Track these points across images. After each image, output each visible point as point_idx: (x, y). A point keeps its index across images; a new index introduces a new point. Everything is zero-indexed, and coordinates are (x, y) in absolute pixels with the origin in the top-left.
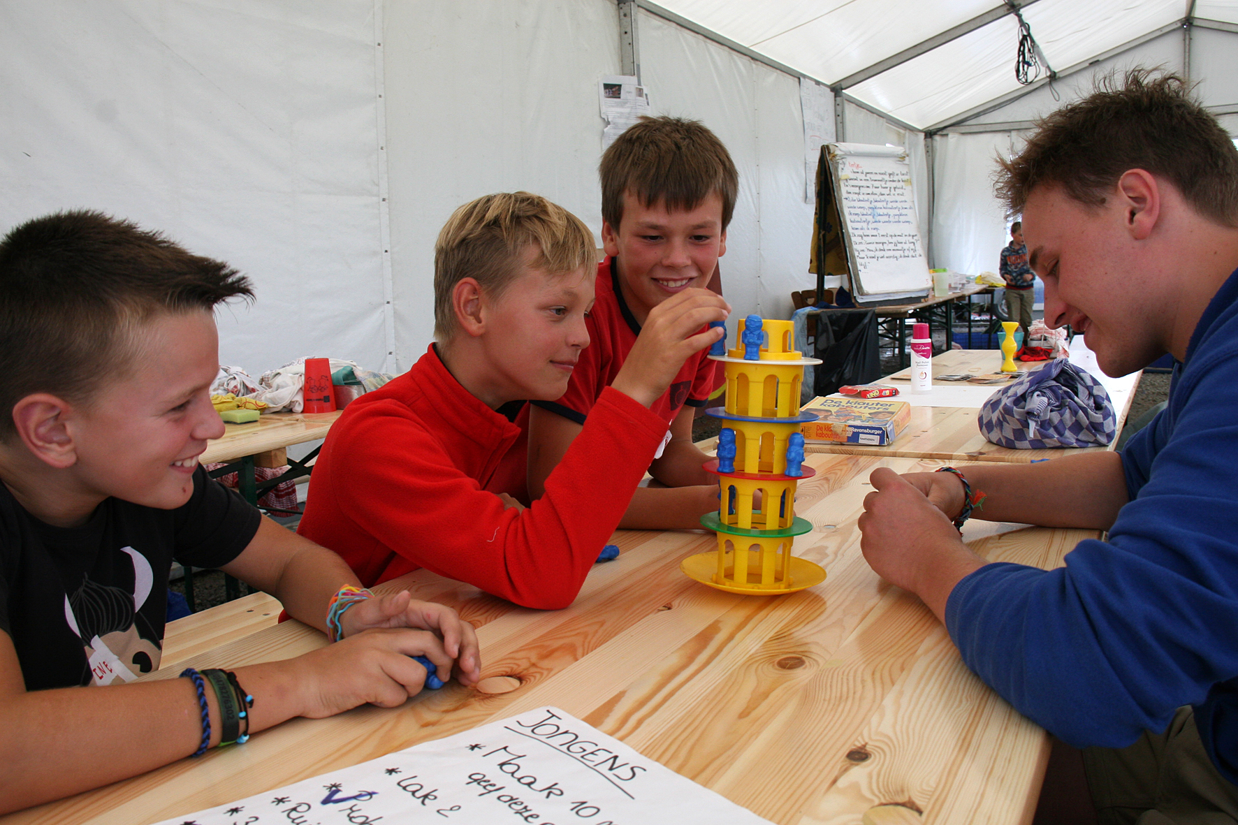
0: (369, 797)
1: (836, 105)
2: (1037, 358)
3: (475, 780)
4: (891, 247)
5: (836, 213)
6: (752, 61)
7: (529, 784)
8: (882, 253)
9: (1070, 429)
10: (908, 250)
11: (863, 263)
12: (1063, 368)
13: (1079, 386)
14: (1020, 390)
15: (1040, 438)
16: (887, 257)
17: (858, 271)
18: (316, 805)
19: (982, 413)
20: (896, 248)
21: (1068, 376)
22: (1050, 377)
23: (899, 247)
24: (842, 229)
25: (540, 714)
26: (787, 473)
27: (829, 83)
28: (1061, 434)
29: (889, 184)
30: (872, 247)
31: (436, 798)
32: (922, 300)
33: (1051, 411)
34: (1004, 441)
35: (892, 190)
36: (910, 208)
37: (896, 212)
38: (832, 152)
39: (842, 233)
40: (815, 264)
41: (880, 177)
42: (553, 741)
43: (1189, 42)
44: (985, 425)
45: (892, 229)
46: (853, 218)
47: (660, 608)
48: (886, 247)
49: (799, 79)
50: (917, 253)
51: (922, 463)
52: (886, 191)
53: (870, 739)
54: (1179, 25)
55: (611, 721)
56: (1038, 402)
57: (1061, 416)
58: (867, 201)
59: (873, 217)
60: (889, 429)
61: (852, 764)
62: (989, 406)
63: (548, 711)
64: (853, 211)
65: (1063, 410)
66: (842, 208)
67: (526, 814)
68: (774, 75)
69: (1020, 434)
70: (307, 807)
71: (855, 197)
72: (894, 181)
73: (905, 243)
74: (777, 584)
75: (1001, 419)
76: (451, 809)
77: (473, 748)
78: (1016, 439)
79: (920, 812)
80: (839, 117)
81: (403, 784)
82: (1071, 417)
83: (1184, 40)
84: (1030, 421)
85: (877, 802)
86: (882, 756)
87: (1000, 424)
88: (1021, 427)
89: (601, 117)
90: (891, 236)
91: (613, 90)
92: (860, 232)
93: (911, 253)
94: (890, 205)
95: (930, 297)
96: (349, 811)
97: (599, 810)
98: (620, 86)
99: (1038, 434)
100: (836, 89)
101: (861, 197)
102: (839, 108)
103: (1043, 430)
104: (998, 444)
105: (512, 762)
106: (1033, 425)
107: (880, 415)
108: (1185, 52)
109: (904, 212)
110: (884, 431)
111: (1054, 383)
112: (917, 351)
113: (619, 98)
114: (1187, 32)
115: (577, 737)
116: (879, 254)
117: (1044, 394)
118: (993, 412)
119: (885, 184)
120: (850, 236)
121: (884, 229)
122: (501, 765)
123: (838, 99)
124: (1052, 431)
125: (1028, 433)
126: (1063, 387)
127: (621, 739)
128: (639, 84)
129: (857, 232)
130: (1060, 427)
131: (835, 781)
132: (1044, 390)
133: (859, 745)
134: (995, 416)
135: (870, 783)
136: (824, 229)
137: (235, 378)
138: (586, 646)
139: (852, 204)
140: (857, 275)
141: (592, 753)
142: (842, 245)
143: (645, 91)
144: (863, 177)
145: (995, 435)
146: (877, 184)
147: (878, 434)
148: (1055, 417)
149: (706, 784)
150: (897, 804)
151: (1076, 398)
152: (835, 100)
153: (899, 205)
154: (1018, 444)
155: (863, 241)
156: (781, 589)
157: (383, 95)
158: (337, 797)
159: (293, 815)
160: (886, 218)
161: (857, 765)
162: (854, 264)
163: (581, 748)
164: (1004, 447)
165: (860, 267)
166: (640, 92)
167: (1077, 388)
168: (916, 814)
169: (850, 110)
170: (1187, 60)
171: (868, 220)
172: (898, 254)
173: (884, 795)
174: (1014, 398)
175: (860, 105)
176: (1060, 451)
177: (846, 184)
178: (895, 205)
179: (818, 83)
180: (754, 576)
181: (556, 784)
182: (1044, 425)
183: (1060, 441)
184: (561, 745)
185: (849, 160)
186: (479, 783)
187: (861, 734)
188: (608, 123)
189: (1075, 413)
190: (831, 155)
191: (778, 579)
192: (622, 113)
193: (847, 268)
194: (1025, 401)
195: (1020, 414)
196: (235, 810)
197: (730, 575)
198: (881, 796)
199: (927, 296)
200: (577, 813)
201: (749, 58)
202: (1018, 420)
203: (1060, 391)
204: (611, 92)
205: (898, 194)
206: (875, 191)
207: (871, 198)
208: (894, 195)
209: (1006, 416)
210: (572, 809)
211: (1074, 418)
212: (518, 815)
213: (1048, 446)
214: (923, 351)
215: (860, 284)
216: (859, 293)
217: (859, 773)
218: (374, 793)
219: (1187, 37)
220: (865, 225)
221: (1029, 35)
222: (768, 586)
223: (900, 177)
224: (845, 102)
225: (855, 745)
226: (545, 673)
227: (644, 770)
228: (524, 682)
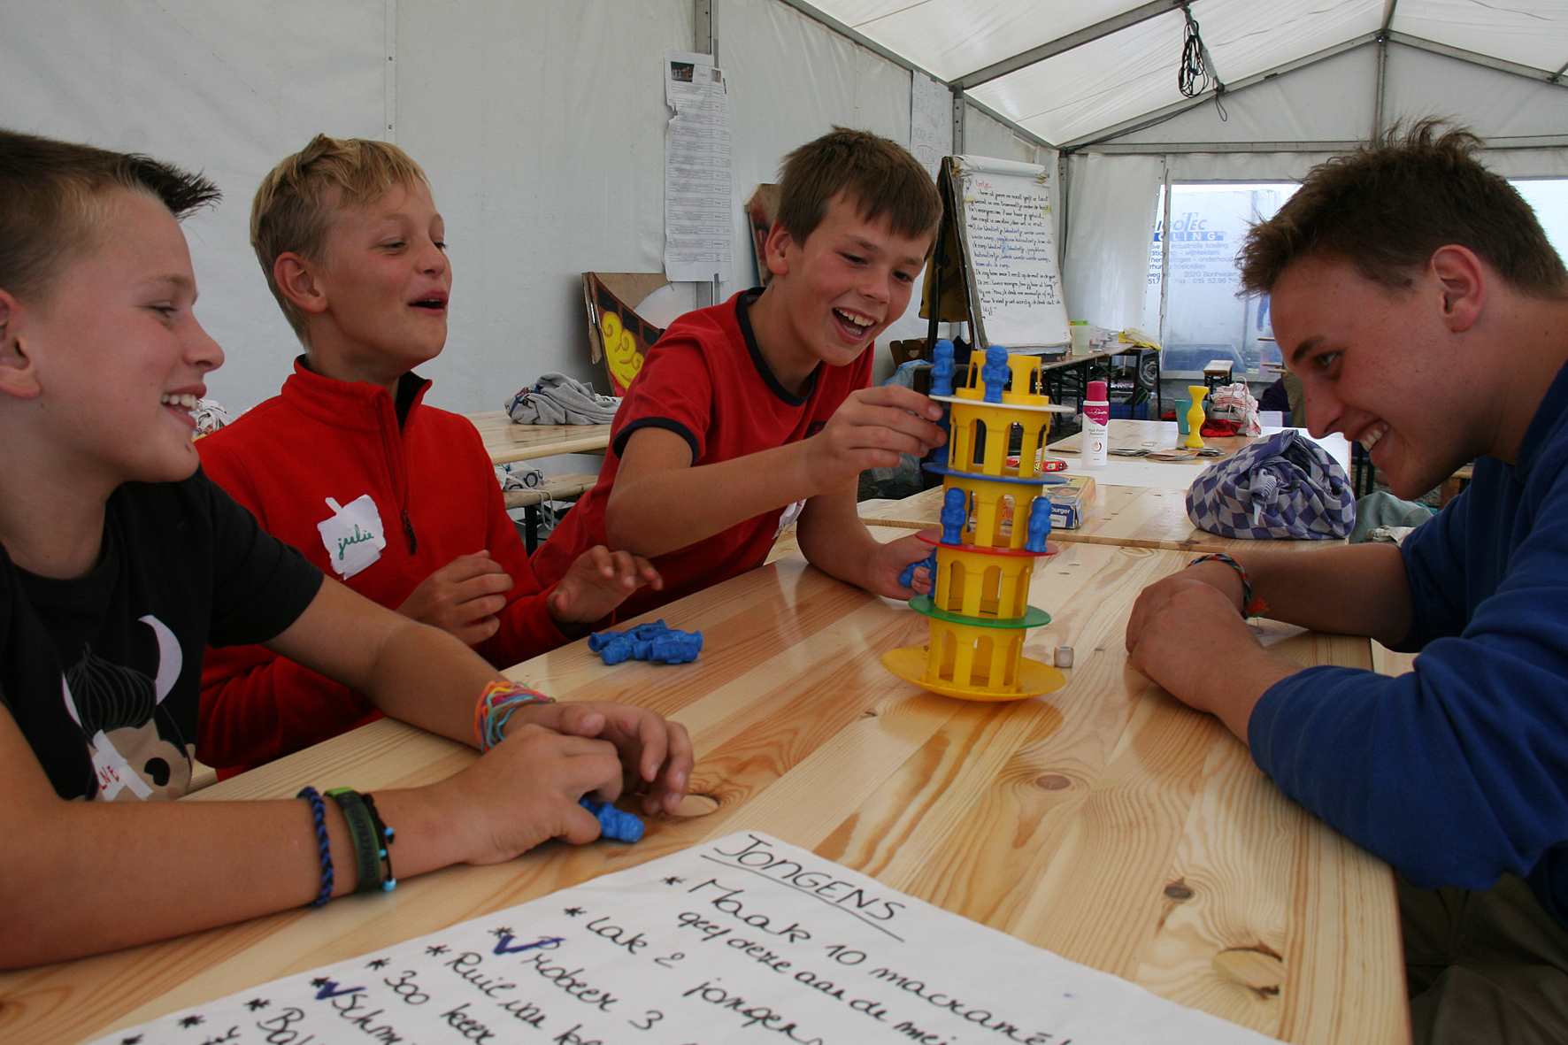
0: (554, 945)
1: (955, 108)
2: (1221, 434)
3: (689, 922)
4: (1024, 290)
5: (957, 244)
6: (855, 46)
7: (762, 925)
8: (1011, 297)
9: (1300, 516)
10: (1044, 294)
11: (988, 308)
12: (1293, 442)
13: (1312, 465)
14: (1243, 467)
15: (1265, 526)
16: (1018, 303)
17: (981, 318)
18: (488, 955)
19: (1192, 493)
20: (1029, 291)
21: (1297, 452)
22: (1277, 451)
23: (1033, 290)
24: (963, 264)
25: (740, 841)
26: (1028, 548)
27: (947, 80)
28: (1290, 523)
29: (1024, 211)
30: (1000, 288)
31: (645, 944)
32: (1059, 358)
33: (1280, 493)
34: (1220, 528)
35: (1028, 218)
36: (1049, 242)
37: (1031, 246)
38: (955, 166)
39: (964, 269)
40: (927, 306)
41: (1013, 201)
42: (772, 872)
43: (1385, 60)
44: (1194, 507)
45: (1025, 267)
46: (979, 250)
47: (864, 715)
48: (1017, 289)
49: (912, 72)
50: (1055, 299)
51: (1122, 551)
52: (1020, 219)
53: (1186, 872)
54: (1374, 38)
55: (854, 850)
56: (1266, 482)
57: (1292, 500)
58: (996, 230)
59: (1003, 251)
60: (1078, 508)
61: (1175, 903)
62: (1201, 484)
63: (751, 836)
64: (978, 242)
65: (1294, 493)
66: (965, 237)
67: (773, 962)
68: (881, 65)
69: (1242, 520)
70: (476, 959)
71: (982, 224)
72: (1030, 207)
73: (1041, 286)
74: (1006, 688)
75: (1218, 501)
76: (673, 957)
77: (671, 881)
78: (1236, 526)
79: (1279, 958)
80: (958, 123)
81: (597, 927)
82: (1303, 502)
83: (1379, 57)
84: (1255, 505)
85: (1222, 947)
86: (1209, 894)
87: (1216, 507)
88: (1243, 512)
89: (666, 104)
90: (1024, 276)
91: (683, 71)
92: (986, 269)
93: (1048, 299)
94: (1024, 237)
95: (1067, 355)
96: (535, 963)
97: (864, 957)
98: (693, 65)
99: (1264, 522)
100: (956, 88)
101: (989, 225)
102: (958, 113)
103: (1269, 516)
104: (1213, 531)
105: (729, 898)
106: (1258, 510)
107: (1062, 491)
108: (1379, 72)
109: (1041, 246)
110: (1072, 511)
111: (1282, 459)
112: (1091, 416)
113: (691, 81)
114: (1383, 48)
115: (800, 868)
116: (1009, 297)
117: (1270, 472)
118: (1206, 493)
119: (1020, 210)
120: (973, 273)
121: (1017, 266)
122: (717, 902)
123: (957, 100)
124: (1279, 518)
125: (1253, 519)
126: (1293, 465)
127: (873, 875)
128: (717, 66)
129: (982, 269)
130: (1290, 514)
131: (1162, 923)
132: (1271, 468)
133: (1175, 880)
134: (1209, 498)
135: (1205, 923)
136: (940, 264)
138: (785, 758)
139: (978, 233)
140: (980, 323)
141: (828, 887)
142: (964, 284)
143: (723, 76)
144: (992, 200)
145: (1208, 522)
146: (1009, 209)
147: (1064, 514)
148: (1285, 501)
149: (1004, 927)
150: (1247, 949)
151: (1309, 479)
152: (954, 102)
153: (1034, 237)
154: (1238, 532)
155: (988, 280)
156: (1011, 694)
157: (394, 58)
158: (512, 944)
159: (461, 967)
160: (1018, 253)
161: (1181, 903)
162: (978, 309)
163: (811, 880)
164: (1220, 536)
165: (984, 313)
166: (717, 76)
167: (1309, 467)
168: (1275, 961)
169: (971, 114)
170: (1381, 82)
171: (996, 254)
172: (1031, 298)
173: (1228, 938)
174: (1236, 475)
175: (984, 110)
176: (1288, 543)
177: (972, 207)
178: (1030, 237)
179: (934, 79)
180: (979, 678)
181: (796, 925)
182: (1271, 510)
183: (1289, 531)
184: (785, 877)
185: (977, 178)
186: (695, 925)
187: (1172, 867)
188: (675, 113)
189: (1307, 497)
190: (955, 170)
191: (1008, 681)
192: (692, 101)
193: (967, 313)
194: (1249, 480)
195: (1243, 495)
196: (378, 963)
197: (947, 675)
198: (1224, 939)
199: (1064, 354)
200: (838, 958)
201: (853, 43)
202: (1239, 502)
203: (1290, 470)
204: (680, 74)
205: (1035, 224)
206: (1007, 218)
207: (1002, 226)
208: (1029, 224)
209: (1226, 497)
210: (831, 955)
211: (1307, 504)
212: (763, 964)
213: (1274, 536)
214: (1099, 416)
215: (984, 334)
216: (981, 345)
217: (1184, 913)
218: (561, 939)
219: (1382, 53)
220: (992, 260)
221: (1197, 36)
222: (994, 690)
223: (1038, 203)
224: (967, 105)
225: (1170, 880)
226: (746, 792)
227: (903, 907)
228: (722, 803)
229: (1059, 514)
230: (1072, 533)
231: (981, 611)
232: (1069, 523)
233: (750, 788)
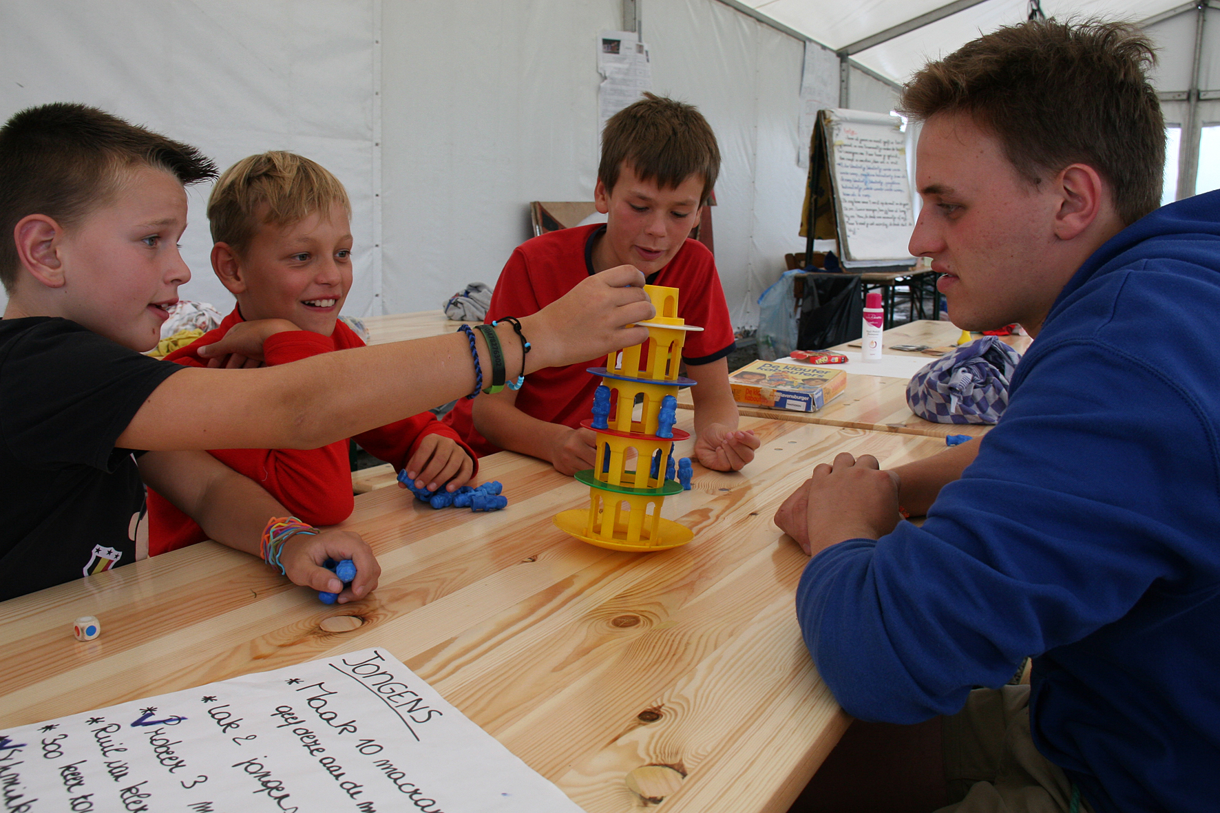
0: (178, 721)
1: (842, 70)
3: (281, 712)
4: (882, 214)
5: (828, 178)
6: (757, 23)
7: (328, 720)
8: (871, 221)
9: (993, 406)
10: (899, 218)
11: (853, 229)
12: (992, 346)
13: (1006, 365)
14: (946, 365)
15: (961, 413)
16: (877, 225)
17: (846, 237)
18: (126, 726)
19: (911, 385)
20: (886, 216)
21: (996, 354)
22: (978, 353)
23: (890, 214)
24: (833, 194)
25: (368, 654)
26: (658, 435)
27: (835, 48)
28: (983, 411)
29: (883, 152)
30: (862, 214)
31: (238, 726)
32: (910, 269)
33: (975, 387)
34: (927, 414)
35: (886, 158)
36: (903, 177)
37: (889, 180)
38: (827, 117)
39: (833, 198)
40: (805, 227)
41: (874, 145)
42: (369, 682)
43: (1203, 24)
44: (912, 398)
45: (884, 196)
46: (845, 184)
47: (526, 560)
48: (876, 214)
49: (805, 42)
50: (908, 222)
51: (843, 432)
52: (880, 159)
53: (669, 701)
54: (1194, 5)
55: (429, 667)
56: (962, 378)
57: (985, 393)
58: (860, 167)
59: (865, 184)
60: (816, 397)
61: (640, 724)
62: (917, 379)
63: (376, 652)
64: (845, 177)
65: (987, 387)
66: (834, 173)
67: (312, 748)
68: (779, 38)
69: (943, 408)
70: (116, 727)
71: (848, 163)
72: (888, 149)
73: (896, 211)
74: (643, 542)
75: (926, 392)
76: (247, 738)
77: (291, 682)
78: (939, 413)
79: (684, 774)
80: (844, 83)
81: (213, 712)
82: (994, 395)
83: (1198, 21)
84: (952, 397)
85: (648, 761)
86: (673, 717)
87: (925, 397)
88: (944, 402)
89: (597, 72)
90: (882, 204)
91: (612, 46)
92: (851, 198)
93: (902, 222)
94: (883, 173)
95: (918, 266)
96: (154, 734)
97: (382, 748)
98: (619, 42)
99: (960, 410)
100: (843, 55)
101: (854, 164)
102: (844, 74)
103: (964, 406)
104: (922, 417)
105: (321, 698)
106: (955, 401)
107: (813, 382)
108: (1197, 33)
109: (896, 180)
110: (810, 398)
111: (981, 360)
112: (869, 320)
113: (618, 53)
114: (1201, 14)
115: (392, 677)
116: (869, 221)
117: (970, 371)
118: (920, 385)
119: (880, 151)
120: (840, 202)
121: (875, 196)
122: (310, 700)
123: (844, 64)
124: (974, 407)
125: (950, 408)
126: (990, 365)
127: (431, 684)
128: (640, 40)
129: (847, 198)
130: (983, 405)
131: (616, 739)
132: (971, 367)
133: (655, 705)
134: (921, 390)
135: (649, 743)
136: (816, 193)
137: (204, 314)
138: (438, 593)
139: (845, 170)
140: (845, 241)
141: (399, 695)
142: (833, 211)
143: (646, 47)
144: (857, 143)
145: (920, 408)
146: (871, 151)
147: (804, 401)
148: (979, 394)
149: (492, 733)
150: (666, 765)
151: (1001, 376)
152: (841, 66)
153: (892, 173)
154: (940, 418)
155: (853, 207)
156: (646, 546)
157: (380, 40)
158: (147, 720)
159: (102, 734)
160: (878, 186)
161: (644, 725)
162: (844, 229)
163: (391, 689)
164: (927, 420)
165: (848, 233)
166: (640, 49)
167: (1004, 366)
168: (680, 776)
169: (855, 78)
170: (1199, 42)
171: (860, 186)
172: (888, 221)
173: (657, 756)
174: (940, 372)
175: (866, 72)
176: (981, 427)
177: (840, 150)
178: (888, 173)
179: (824, 48)
180: (620, 532)
181: (354, 721)
182: (967, 401)
183: (981, 418)
184: (374, 685)
185: (845, 126)
186: (283, 716)
187: (662, 696)
188: (605, 78)
189: (998, 391)
190: (827, 121)
191: (645, 537)
192: (620, 69)
193: (836, 234)
194: (950, 376)
195: (943, 388)
196: (50, 727)
197: (597, 530)
198: (654, 757)
199: (914, 266)
200: (361, 750)
201: (755, 20)
202: (940, 394)
203: (987, 369)
204: (610, 48)
205: (892, 163)
206: (869, 158)
207: (865, 165)
208: (888, 163)
209: (930, 390)
210: (357, 747)
211: (997, 396)
212: (306, 747)
213: (970, 422)
214: (875, 320)
215: (848, 249)
216: (846, 258)
217: (644, 732)
218: (184, 718)
219: (1201, 18)
220: (856, 192)
221: (1039, 9)
222: (633, 543)
223: (895, 146)
224: (851, 68)
225: (651, 706)
226: (390, 615)
227: (441, 714)
228: (366, 623)
229: (800, 400)
230: (811, 416)
231: (621, 482)
232: (808, 407)
233: (394, 613)
